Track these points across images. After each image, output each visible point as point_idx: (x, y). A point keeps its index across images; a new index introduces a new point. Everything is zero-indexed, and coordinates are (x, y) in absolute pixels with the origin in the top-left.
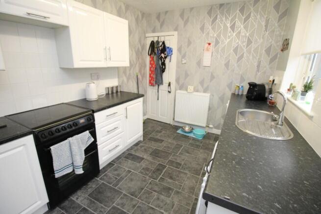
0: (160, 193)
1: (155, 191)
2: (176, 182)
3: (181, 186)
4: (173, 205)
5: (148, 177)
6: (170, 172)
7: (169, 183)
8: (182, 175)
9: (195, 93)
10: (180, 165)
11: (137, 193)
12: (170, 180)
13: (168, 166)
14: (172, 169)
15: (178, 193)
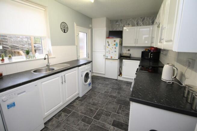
0: (98, 103)
2: (89, 108)
5: (105, 110)
6: (92, 114)
11: (109, 103)
13: (92, 118)
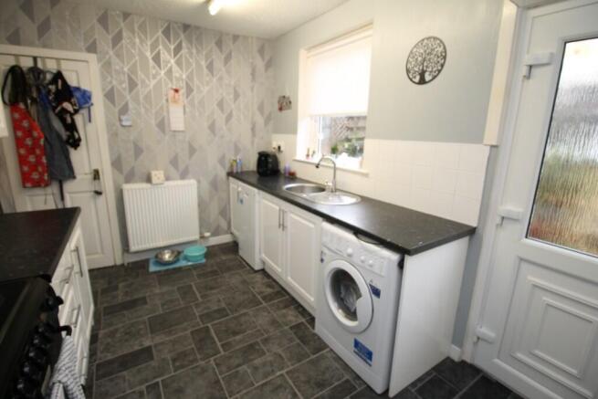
0: (247, 360)
1: (239, 365)
2: (248, 332)
3: (259, 331)
4: (280, 356)
5: (202, 363)
6: (223, 329)
7: (240, 341)
8: (243, 319)
9: (167, 183)
10: (224, 309)
11: (218, 394)
12: (238, 337)
13: (209, 325)
14: (220, 323)
15: (266, 341)
